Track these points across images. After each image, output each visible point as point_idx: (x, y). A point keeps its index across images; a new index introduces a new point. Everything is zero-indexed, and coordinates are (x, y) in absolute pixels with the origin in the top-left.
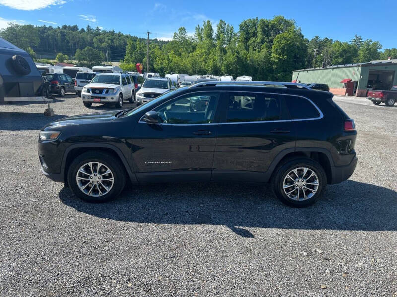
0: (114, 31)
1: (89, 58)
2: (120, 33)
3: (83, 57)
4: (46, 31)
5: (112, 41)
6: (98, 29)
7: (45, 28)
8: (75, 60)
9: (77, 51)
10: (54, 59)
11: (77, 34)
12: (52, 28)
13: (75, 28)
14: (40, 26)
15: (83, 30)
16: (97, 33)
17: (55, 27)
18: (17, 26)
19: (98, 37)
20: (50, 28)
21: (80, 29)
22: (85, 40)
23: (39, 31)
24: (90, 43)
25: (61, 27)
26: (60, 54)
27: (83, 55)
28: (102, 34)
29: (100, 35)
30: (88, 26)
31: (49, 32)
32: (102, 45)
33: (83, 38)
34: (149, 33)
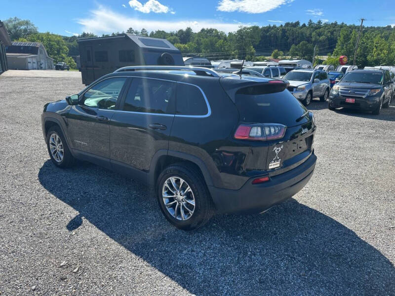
0: (336, 23)
1: (302, 53)
2: (343, 23)
3: (296, 52)
4: (270, 30)
5: (332, 33)
6: (320, 22)
7: (269, 27)
8: (288, 55)
9: (292, 47)
10: (270, 55)
11: (298, 30)
12: (276, 27)
13: (298, 23)
14: (265, 26)
15: (304, 25)
16: (318, 26)
17: (278, 26)
18: (245, 28)
19: (318, 31)
20: (274, 27)
21: (301, 24)
22: (304, 34)
23: (264, 31)
24: (308, 38)
25: (284, 25)
26: (276, 51)
27: (296, 50)
28: (323, 27)
29: (320, 28)
30: (310, 21)
31: (273, 30)
32: (320, 38)
33: (302, 33)
34: (363, 20)
